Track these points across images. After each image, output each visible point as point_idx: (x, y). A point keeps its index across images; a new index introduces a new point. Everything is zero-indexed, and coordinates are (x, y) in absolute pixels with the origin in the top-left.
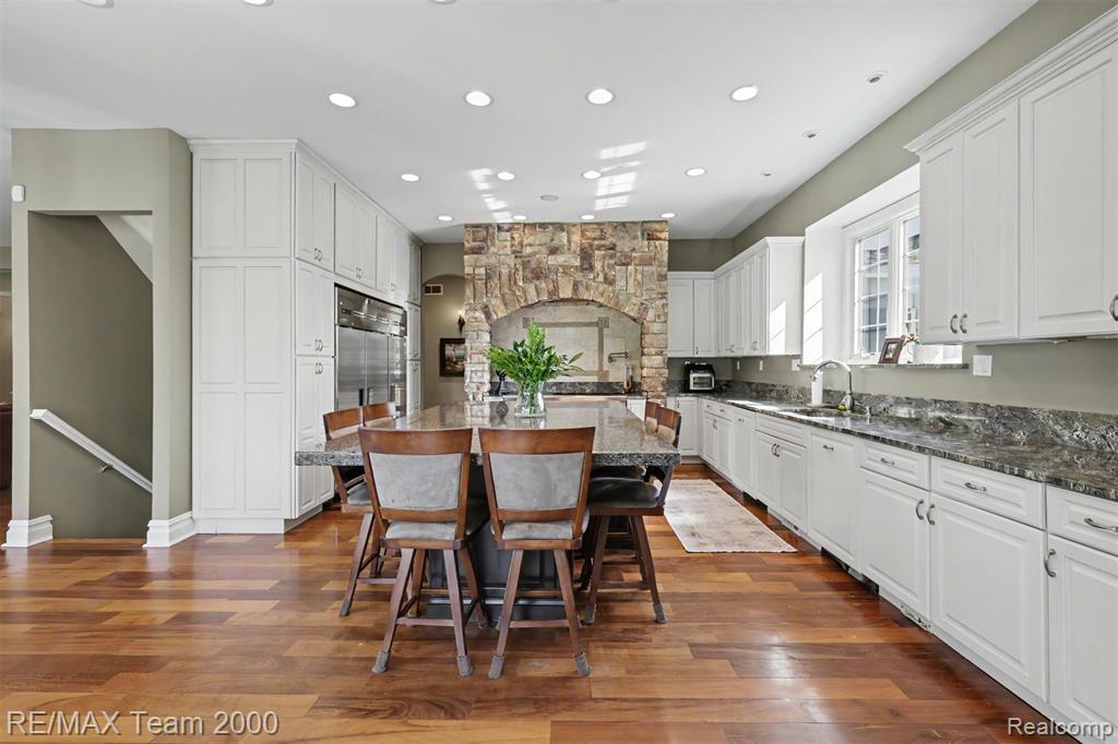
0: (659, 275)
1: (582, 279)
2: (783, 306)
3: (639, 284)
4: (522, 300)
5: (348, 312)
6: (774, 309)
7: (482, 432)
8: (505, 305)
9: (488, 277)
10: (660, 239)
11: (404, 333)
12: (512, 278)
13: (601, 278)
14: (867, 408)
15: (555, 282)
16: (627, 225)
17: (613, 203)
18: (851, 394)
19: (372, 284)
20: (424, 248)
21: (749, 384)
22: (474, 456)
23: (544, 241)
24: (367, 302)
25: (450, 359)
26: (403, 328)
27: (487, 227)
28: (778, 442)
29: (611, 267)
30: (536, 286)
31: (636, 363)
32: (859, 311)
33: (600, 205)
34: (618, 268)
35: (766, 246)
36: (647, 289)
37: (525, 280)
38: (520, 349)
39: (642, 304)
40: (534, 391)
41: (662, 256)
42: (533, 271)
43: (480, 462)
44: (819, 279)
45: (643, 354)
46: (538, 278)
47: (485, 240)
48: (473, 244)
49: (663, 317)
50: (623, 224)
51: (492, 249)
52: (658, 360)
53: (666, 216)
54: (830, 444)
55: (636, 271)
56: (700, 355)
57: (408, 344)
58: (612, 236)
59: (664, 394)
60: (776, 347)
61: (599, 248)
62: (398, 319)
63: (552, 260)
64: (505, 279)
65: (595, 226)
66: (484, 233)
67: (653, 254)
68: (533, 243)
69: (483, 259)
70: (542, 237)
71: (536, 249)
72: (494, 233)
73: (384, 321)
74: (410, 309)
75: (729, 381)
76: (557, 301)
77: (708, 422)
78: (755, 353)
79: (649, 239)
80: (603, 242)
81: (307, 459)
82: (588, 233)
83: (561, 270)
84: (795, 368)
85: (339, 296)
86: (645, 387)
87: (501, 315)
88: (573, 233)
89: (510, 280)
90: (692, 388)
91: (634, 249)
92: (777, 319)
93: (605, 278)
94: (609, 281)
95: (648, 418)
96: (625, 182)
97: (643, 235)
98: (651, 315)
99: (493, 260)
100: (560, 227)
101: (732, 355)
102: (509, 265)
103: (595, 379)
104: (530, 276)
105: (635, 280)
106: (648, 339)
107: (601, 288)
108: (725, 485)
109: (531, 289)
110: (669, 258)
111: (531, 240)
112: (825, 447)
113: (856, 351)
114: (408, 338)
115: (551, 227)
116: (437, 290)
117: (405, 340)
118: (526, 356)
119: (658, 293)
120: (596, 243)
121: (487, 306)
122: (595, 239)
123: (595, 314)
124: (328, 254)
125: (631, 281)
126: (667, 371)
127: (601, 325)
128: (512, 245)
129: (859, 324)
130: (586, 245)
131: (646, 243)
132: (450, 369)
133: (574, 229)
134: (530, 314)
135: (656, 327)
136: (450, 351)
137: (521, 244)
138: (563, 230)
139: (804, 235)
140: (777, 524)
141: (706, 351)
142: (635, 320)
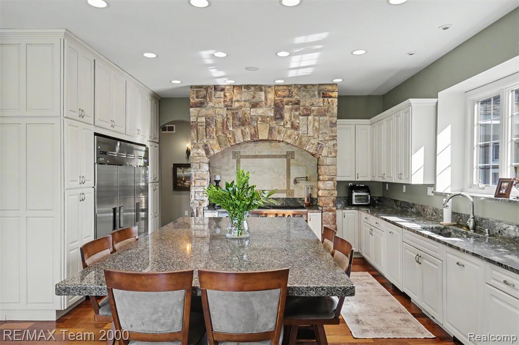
0: (331, 123)
1: (275, 125)
2: (422, 149)
3: (317, 130)
4: (232, 141)
5: (105, 153)
6: (415, 152)
7: (201, 273)
8: (220, 144)
9: (208, 124)
10: (330, 97)
11: (146, 164)
12: (225, 125)
13: (289, 126)
14: (487, 230)
15: (256, 128)
16: (308, 87)
17: (301, 72)
18: (473, 218)
19: (123, 130)
20: (161, 102)
21: (396, 201)
22: (195, 289)
23: (248, 98)
24: (119, 144)
25: (181, 179)
26: (146, 161)
27: (206, 88)
28: (420, 253)
29: (296, 117)
30: (242, 130)
31: (314, 184)
32: (477, 154)
33: (292, 74)
34: (301, 117)
35: (410, 105)
36: (322, 133)
37: (234, 126)
38: (230, 189)
39: (319, 144)
40: (241, 219)
41: (333, 109)
42: (239, 120)
43: (199, 293)
44: (448, 130)
45: (319, 180)
46: (243, 125)
47: (205, 97)
48: (197, 100)
49: (334, 152)
50: (305, 86)
51: (210, 104)
52: (330, 185)
53: (336, 81)
54: (462, 262)
55: (314, 120)
56: (360, 179)
57: (150, 172)
58: (297, 95)
59: (334, 208)
60: (417, 179)
61: (287, 104)
62: (142, 154)
63: (254, 112)
64: (219, 125)
65: (285, 88)
66: (205, 92)
67: (327, 108)
68: (240, 99)
69: (203, 111)
70: (246, 95)
71: (242, 103)
72: (211, 92)
73: (131, 156)
74: (151, 146)
75: (379, 197)
76: (257, 141)
77: (366, 229)
78: (401, 182)
79: (324, 97)
80: (290, 99)
81: (65, 290)
82: (279, 92)
83: (260, 119)
84: (430, 193)
85: (98, 142)
86: (320, 204)
87: (216, 151)
88: (269, 92)
89: (223, 126)
90: (354, 203)
91: (313, 104)
92: (418, 160)
93: (292, 125)
94: (294, 127)
95: (326, 240)
96: (310, 59)
97: (319, 94)
98: (325, 152)
99: (211, 112)
100: (259, 88)
101: (384, 181)
102: (222, 115)
103: (284, 196)
104: (238, 123)
105: (314, 126)
106: (322, 169)
107: (289, 132)
108: (378, 276)
109: (238, 133)
110: (338, 110)
111: (238, 97)
112: (458, 263)
113: (475, 183)
114: (149, 167)
115: (253, 88)
116: (171, 129)
117: (148, 169)
118: (235, 194)
119: (330, 137)
120: (285, 100)
121: (206, 145)
122: (284, 97)
123: (284, 149)
124: (88, 111)
125: (310, 127)
126: (336, 192)
127: (289, 156)
128: (225, 101)
129: (477, 163)
130: (279, 101)
131: (322, 99)
132: (180, 186)
133: (269, 90)
134: (237, 149)
135: (328, 161)
136: (180, 173)
137: (231, 100)
138: (261, 90)
139: (437, 98)
140: (419, 312)
141: (365, 176)
142: (313, 155)
